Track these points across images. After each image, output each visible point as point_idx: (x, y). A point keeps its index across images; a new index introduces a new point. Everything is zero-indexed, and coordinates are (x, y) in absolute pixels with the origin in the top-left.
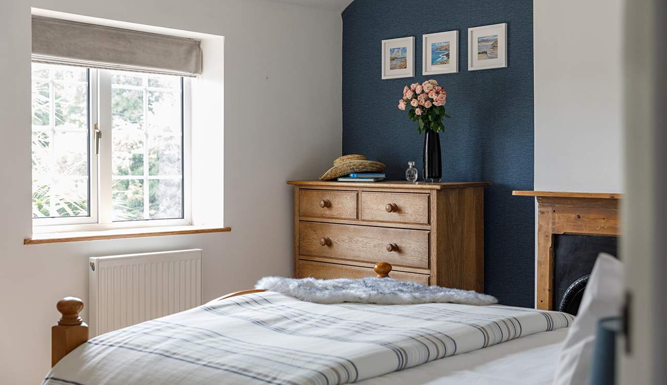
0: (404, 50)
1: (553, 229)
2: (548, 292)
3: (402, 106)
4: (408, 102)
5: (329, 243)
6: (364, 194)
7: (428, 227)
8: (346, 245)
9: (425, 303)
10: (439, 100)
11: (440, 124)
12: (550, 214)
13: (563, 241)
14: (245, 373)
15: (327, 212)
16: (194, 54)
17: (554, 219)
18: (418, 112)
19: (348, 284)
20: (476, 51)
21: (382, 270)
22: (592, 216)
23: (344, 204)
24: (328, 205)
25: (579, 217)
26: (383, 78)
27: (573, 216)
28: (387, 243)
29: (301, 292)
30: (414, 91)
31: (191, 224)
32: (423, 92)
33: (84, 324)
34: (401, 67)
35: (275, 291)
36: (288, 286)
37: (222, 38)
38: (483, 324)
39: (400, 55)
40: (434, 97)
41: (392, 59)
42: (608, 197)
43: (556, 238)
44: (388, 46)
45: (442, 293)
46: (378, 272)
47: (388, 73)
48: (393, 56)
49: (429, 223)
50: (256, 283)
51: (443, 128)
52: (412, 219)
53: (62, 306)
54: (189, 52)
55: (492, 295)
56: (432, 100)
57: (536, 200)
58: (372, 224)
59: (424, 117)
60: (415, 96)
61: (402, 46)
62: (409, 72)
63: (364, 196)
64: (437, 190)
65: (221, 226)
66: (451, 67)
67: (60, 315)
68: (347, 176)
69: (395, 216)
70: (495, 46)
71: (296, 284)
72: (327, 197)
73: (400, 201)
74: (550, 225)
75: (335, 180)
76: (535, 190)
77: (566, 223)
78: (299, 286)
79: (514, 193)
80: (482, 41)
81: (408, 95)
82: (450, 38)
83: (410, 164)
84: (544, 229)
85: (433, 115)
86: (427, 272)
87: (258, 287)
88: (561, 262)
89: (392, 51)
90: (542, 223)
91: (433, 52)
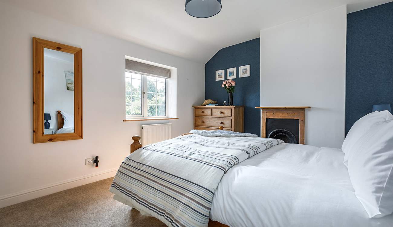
0: (222, 73)
1: (266, 117)
2: (265, 134)
3: (223, 86)
4: (225, 85)
5: (204, 122)
6: (213, 109)
7: (231, 117)
8: (208, 123)
9: (239, 137)
10: (234, 84)
11: (233, 91)
12: (265, 113)
13: (269, 120)
14: (196, 160)
15: (203, 114)
16: (169, 73)
17: (266, 114)
18: (228, 87)
19: (215, 132)
20: (241, 72)
21: (221, 128)
22: (278, 113)
23: (208, 112)
24: (203, 112)
25: (274, 114)
26: (216, 80)
27: (272, 114)
28: (220, 122)
29: (203, 134)
30: (226, 82)
31: (168, 117)
32: (229, 82)
33: (141, 144)
34: (221, 78)
35: (196, 134)
36: (199, 132)
37: (176, 68)
38: (264, 143)
39: (220, 74)
40: (232, 83)
41: (218, 76)
42: (284, 108)
43: (267, 119)
44: (217, 72)
45: (243, 134)
46: (220, 129)
47: (217, 79)
48: (219, 75)
49: (232, 116)
50: (189, 131)
51: (234, 92)
52: (227, 115)
53: (133, 138)
54: (168, 72)
55: (257, 134)
56: (232, 84)
57: (261, 109)
58: (216, 117)
59: (229, 89)
60: (227, 83)
61: (221, 72)
62: (223, 79)
63: (213, 110)
64: (234, 107)
65: (176, 118)
66: (235, 77)
67: (133, 141)
68: (208, 105)
69: (222, 114)
70: (247, 71)
71: (201, 132)
72: (203, 110)
73: (223, 111)
74: (265, 116)
75: (205, 106)
76: (261, 107)
77: (270, 116)
78: (203, 132)
79: (256, 107)
80: (243, 70)
81: (225, 83)
82: (234, 69)
83: (225, 101)
84: (264, 117)
85: (231, 88)
86: (231, 129)
87: (190, 133)
88: (268, 126)
89: (218, 74)
90: (263, 115)
91: (229, 73)
